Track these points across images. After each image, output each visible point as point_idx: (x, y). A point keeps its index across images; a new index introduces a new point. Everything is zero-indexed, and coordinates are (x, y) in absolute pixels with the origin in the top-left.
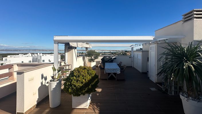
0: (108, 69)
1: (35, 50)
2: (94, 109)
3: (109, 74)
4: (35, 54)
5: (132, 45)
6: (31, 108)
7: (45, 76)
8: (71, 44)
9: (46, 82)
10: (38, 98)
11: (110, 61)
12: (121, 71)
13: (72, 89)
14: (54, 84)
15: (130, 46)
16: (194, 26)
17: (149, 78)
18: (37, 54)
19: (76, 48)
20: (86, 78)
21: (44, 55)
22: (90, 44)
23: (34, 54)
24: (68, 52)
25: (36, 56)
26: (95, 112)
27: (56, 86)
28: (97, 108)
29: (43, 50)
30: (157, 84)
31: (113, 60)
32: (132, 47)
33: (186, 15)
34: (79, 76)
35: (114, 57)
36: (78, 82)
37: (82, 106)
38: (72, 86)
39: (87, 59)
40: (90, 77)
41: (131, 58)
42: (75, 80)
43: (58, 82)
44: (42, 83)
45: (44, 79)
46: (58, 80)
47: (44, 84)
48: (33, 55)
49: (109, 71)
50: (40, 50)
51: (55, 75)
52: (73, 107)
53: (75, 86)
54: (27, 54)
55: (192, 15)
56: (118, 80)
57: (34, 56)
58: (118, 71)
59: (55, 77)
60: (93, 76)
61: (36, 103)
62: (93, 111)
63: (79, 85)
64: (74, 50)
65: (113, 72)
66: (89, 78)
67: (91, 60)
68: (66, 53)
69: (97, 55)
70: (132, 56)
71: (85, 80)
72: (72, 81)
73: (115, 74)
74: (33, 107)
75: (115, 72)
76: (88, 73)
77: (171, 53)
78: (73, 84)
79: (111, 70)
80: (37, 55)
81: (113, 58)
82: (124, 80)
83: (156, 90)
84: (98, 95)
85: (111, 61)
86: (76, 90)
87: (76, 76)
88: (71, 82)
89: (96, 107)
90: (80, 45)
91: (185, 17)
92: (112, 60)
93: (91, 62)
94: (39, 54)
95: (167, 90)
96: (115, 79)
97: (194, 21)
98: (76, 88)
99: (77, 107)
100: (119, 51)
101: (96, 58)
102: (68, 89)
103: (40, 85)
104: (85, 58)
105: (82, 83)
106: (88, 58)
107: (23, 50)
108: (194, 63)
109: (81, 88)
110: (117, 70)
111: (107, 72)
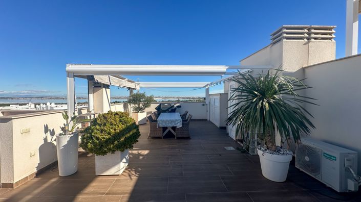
0: (163, 121)
1: (42, 97)
2: (130, 176)
3: (165, 129)
4: (42, 105)
5: (207, 85)
6: (27, 177)
7: (50, 128)
8: (97, 78)
9: (53, 139)
10: (39, 162)
11: (170, 110)
12: (183, 124)
13: (93, 142)
14: (65, 140)
15: (204, 87)
16: (283, 50)
17: (228, 134)
18: (46, 104)
19: (107, 86)
20: (117, 127)
21: (58, 105)
22: (136, 83)
23: (39, 104)
24: (94, 92)
25: (43, 108)
26: (131, 179)
27: (68, 141)
28: (136, 174)
29: (57, 98)
30: (238, 142)
31: (175, 109)
32: (206, 88)
33: (274, 34)
34: (105, 125)
35: (178, 105)
36: (104, 132)
37: (112, 171)
38: (92, 138)
39: (131, 107)
40: (124, 127)
41: (205, 106)
42: (98, 130)
43: (72, 135)
44: (45, 140)
45: (49, 132)
46: (72, 134)
47: (49, 140)
48: (37, 106)
49: (164, 124)
50: (50, 98)
51: (68, 124)
52: (97, 174)
53: (98, 139)
54: (26, 104)
55: (281, 34)
56: (178, 138)
57: (40, 107)
58: (179, 124)
59: (66, 128)
60: (128, 124)
61: (35, 170)
62: (129, 178)
63: (103, 137)
64: (104, 89)
65: (170, 125)
66: (121, 127)
67: (139, 110)
68: (90, 95)
69: (149, 101)
70: (207, 103)
71: (115, 130)
72: (93, 131)
73: (174, 128)
74: (30, 176)
75: (173, 125)
76: (120, 121)
77: (244, 88)
78: (94, 136)
79: (168, 122)
80: (44, 106)
81: (175, 106)
82: (188, 138)
83: (233, 149)
84: (141, 158)
85: (172, 110)
86: (99, 145)
87: (100, 125)
88: (91, 134)
89: (134, 173)
90: (115, 81)
91: (274, 37)
92: (173, 108)
93: (138, 112)
94: (48, 104)
95: (248, 148)
96: (175, 136)
97: (284, 43)
98: (99, 142)
99: (103, 172)
100: (193, 98)
101: (147, 105)
102: (87, 143)
103: (43, 142)
104: (129, 106)
105: (109, 134)
106: (133, 105)
107: (19, 98)
108: (272, 101)
109: (108, 142)
110: (177, 122)
111: (161, 126)
